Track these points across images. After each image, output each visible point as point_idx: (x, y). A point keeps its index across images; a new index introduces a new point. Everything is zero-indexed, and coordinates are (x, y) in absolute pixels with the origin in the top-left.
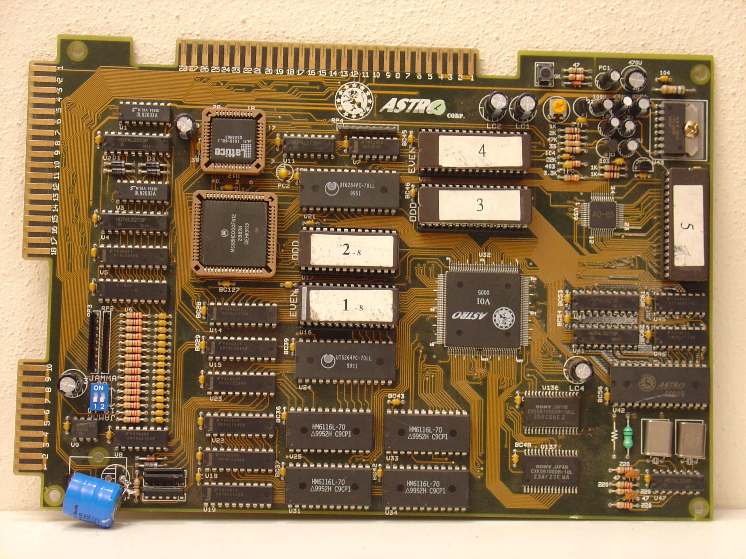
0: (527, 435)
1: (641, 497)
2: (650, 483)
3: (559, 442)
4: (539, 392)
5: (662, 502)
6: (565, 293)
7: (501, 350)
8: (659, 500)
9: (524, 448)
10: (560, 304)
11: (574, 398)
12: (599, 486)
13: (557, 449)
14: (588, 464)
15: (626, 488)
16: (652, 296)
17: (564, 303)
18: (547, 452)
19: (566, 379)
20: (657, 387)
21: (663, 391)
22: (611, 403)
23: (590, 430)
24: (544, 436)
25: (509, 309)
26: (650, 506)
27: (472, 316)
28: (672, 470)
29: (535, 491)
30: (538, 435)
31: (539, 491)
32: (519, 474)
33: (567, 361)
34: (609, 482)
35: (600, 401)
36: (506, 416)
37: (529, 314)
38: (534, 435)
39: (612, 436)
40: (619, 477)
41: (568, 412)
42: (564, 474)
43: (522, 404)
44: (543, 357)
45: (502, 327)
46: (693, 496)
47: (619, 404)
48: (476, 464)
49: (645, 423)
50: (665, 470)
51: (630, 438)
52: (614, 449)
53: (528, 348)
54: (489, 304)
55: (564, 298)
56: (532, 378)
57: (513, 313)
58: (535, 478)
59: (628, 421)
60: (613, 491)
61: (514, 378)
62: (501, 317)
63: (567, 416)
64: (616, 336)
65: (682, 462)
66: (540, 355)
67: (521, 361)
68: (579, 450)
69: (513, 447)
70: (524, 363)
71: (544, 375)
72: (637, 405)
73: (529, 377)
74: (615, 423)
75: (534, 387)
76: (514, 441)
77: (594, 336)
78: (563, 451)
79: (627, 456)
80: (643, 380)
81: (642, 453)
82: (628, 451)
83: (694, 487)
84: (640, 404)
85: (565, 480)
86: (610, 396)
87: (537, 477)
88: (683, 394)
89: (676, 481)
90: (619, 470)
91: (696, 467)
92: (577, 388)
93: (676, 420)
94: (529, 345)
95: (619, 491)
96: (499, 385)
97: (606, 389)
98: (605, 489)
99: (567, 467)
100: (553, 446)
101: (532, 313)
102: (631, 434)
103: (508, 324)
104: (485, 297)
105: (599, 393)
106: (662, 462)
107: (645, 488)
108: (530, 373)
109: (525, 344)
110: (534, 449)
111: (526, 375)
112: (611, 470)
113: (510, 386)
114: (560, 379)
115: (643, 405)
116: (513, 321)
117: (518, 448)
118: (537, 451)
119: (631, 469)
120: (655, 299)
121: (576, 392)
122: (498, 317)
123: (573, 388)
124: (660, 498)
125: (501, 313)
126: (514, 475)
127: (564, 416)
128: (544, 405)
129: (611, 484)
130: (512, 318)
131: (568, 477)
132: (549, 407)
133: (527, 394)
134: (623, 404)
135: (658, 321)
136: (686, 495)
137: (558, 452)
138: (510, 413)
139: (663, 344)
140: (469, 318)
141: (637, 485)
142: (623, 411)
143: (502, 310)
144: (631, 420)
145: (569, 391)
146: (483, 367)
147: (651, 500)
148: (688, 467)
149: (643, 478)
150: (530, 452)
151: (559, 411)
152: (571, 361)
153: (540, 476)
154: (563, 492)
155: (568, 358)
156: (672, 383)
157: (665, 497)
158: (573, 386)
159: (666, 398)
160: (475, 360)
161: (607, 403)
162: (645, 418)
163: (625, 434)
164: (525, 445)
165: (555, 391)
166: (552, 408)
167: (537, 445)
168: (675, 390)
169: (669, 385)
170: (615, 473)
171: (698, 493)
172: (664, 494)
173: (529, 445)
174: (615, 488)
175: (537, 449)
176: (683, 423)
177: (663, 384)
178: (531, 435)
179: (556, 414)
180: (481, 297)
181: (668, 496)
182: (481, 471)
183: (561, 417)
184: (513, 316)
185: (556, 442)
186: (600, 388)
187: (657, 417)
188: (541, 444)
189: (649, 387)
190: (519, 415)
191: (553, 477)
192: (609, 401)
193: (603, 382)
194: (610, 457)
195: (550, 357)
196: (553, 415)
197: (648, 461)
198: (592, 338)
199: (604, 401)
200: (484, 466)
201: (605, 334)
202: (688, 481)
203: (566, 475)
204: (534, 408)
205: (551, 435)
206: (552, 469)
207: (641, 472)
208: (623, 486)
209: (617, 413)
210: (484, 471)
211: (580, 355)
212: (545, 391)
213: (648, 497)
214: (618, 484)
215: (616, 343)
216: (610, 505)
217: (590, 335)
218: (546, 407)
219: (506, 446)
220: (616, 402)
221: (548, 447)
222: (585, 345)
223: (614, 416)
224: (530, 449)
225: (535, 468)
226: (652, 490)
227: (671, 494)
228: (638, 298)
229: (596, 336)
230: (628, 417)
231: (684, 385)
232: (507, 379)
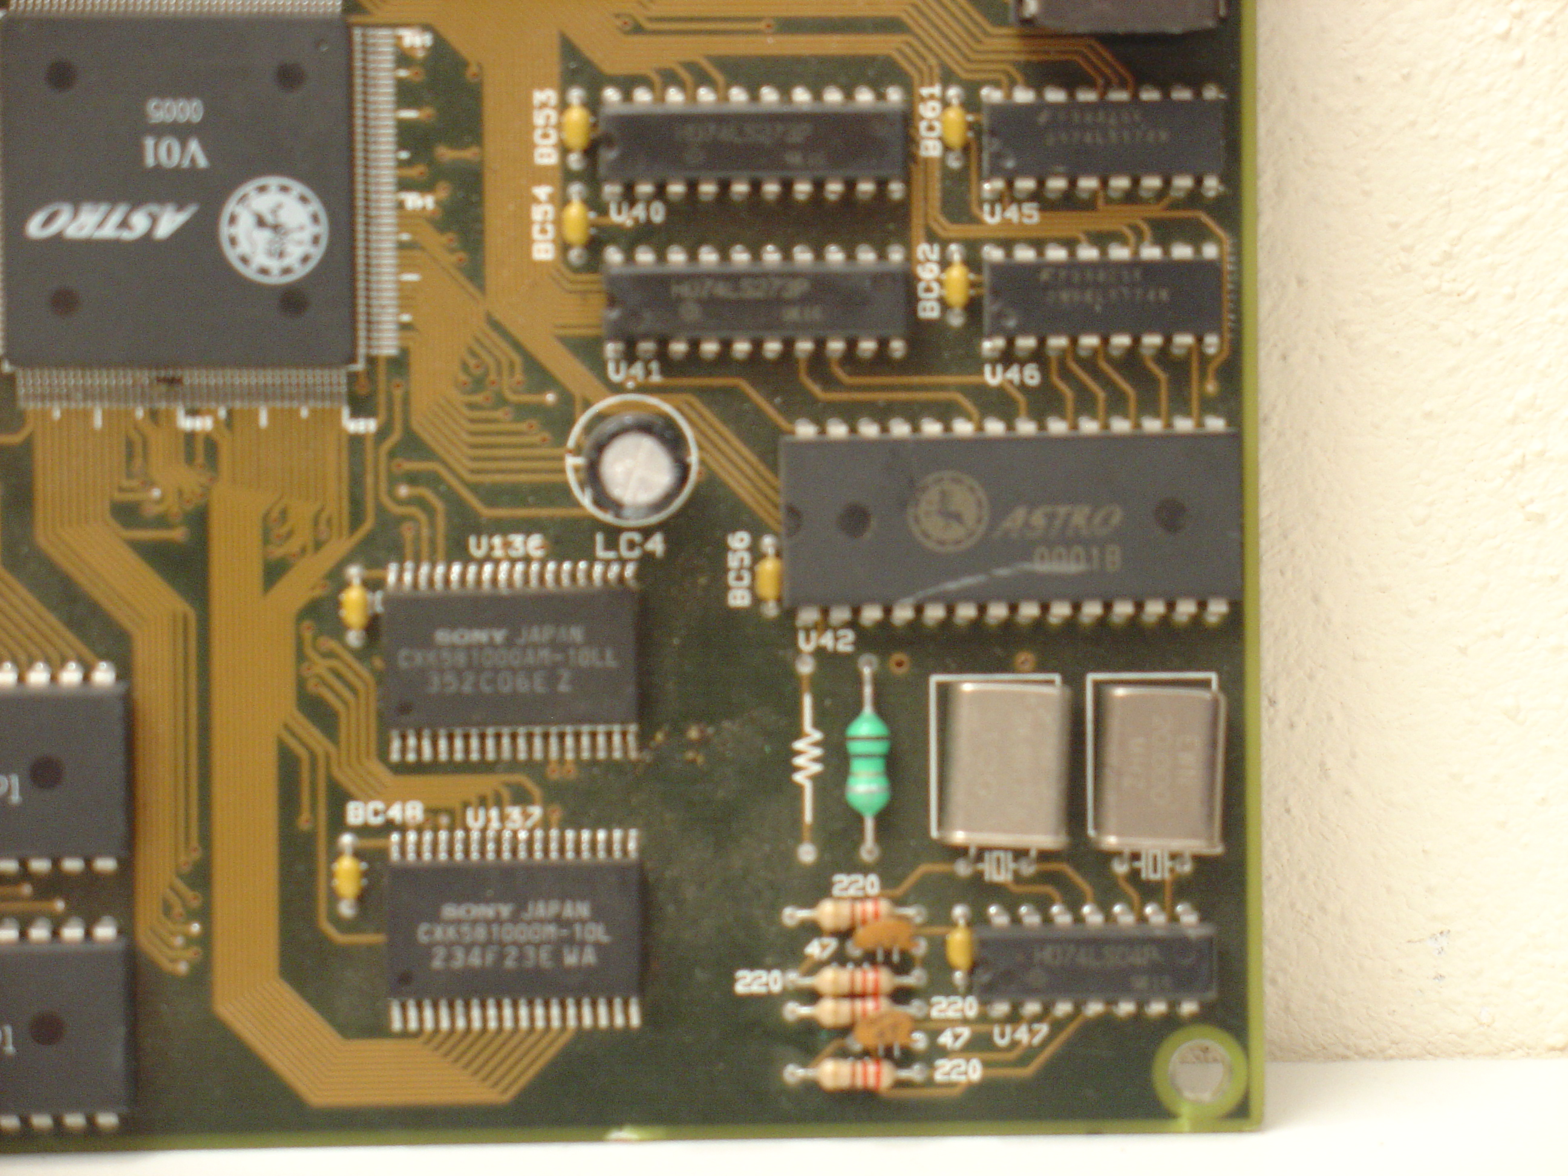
0: (402, 769)
1: (934, 1034)
2: (972, 970)
3: (554, 794)
4: (456, 569)
5: (1031, 1053)
6: (563, 106)
7: (268, 377)
8: (1014, 1044)
9: (390, 826)
10: (546, 155)
11: (617, 591)
12: (740, 988)
13: (545, 824)
14: (690, 892)
15: (863, 996)
16: (971, 103)
17: (564, 150)
18: (498, 841)
19: (577, 504)
20: (992, 526)
21: (1024, 549)
22: (789, 614)
23: (693, 733)
24: (484, 767)
25: (298, 188)
26: (973, 1071)
27: (124, 224)
28: (1074, 906)
29: (445, 1024)
30: (452, 768)
31: (461, 1023)
32: (370, 948)
33: (582, 420)
34: (783, 966)
35: (739, 598)
36: (301, 684)
37: (401, 205)
38: (433, 768)
39: (799, 761)
40: (832, 944)
41: (587, 658)
42: (570, 941)
43: (373, 627)
44: (472, 406)
45: (264, 271)
46: (1171, 1023)
47: (825, 612)
48: (167, 909)
49: (945, 691)
50: (1043, 905)
51: (877, 766)
52: (808, 816)
53: (400, 364)
54: (202, 162)
55: (559, 127)
56: (419, 502)
57: (316, 206)
58: (437, 964)
59: (868, 691)
60: (805, 1011)
61: (337, 505)
62: (261, 222)
63: (582, 677)
64: (804, 301)
65: (1120, 868)
66: (459, 398)
67: (365, 426)
68: (645, 827)
69: (338, 824)
70: (382, 434)
71: (474, 488)
72: (903, 614)
73: (410, 501)
74: (807, 701)
75: (432, 541)
76: (339, 798)
77: (700, 301)
78: (570, 835)
79: (869, 849)
80: (929, 500)
81: (934, 833)
82: (869, 825)
83: (1167, 980)
84: (919, 610)
85: (579, 969)
86: (782, 578)
87: (449, 957)
88: (1114, 557)
89: (1085, 959)
90: (828, 912)
91: (1183, 889)
92: (632, 545)
93: (1091, 678)
94: (405, 352)
95: (828, 1012)
96: (266, 540)
97: (768, 543)
98: (769, 1002)
99: (583, 910)
100: (526, 816)
101: (413, 201)
102: (880, 748)
103: (294, 253)
104: (181, 132)
105: (733, 562)
106: (1028, 869)
107: (949, 990)
108: (413, 479)
109: (387, 345)
110: (436, 830)
111: (392, 494)
112: (793, 915)
113: (318, 545)
114: (551, 503)
115: (935, 613)
116: (316, 240)
117: (363, 831)
118: (451, 843)
119: (884, 906)
120: (985, 120)
121: (623, 562)
122: (245, 225)
123: (611, 544)
124: (1022, 1034)
125: (262, 203)
126: (346, 953)
127: (566, 675)
128: (470, 627)
129: (795, 978)
130: (311, 230)
131: (590, 957)
132: (499, 636)
133: (400, 578)
134: (840, 614)
135: (1006, 223)
136: (1138, 1017)
137: (546, 841)
138: (321, 666)
139: (1024, 331)
140: (109, 231)
141: (915, 978)
142: (845, 642)
143: (262, 189)
144: (879, 683)
145: (592, 560)
146: (190, 458)
147: (979, 1044)
148: (1149, 891)
149: (939, 947)
150: (419, 844)
151: (545, 654)
152: (601, 417)
153: (459, 953)
154: (572, 1022)
155: (587, 405)
156: (1062, 510)
157: (1043, 1029)
158: (613, 535)
159: (1031, 576)
160: (148, 428)
161: (771, 610)
162: (946, 670)
163: (855, 747)
164: (395, 813)
165: (527, 560)
166: (509, 643)
167: (451, 812)
168: (1078, 540)
169: (1051, 517)
170: (812, 930)
171: (1188, 1008)
172: (1038, 1019)
173: (414, 811)
174: (812, 996)
175: (451, 829)
176: (1120, 692)
177: (1020, 514)
178: (420, 768)
179: (529, 671)
180: (161, 131)
181: (1058, 1026)
182: (190, 941)
183: (552, 678)
184: (315, 219)
185: (536, 792)
186: (739, 541)
187: (1003, 665)
188: (466, 805)
189: (956, 531)
190: (362, 674)
191: (521, 957)
192: (779, 600)
193: (752, 513)
194: (789, 856)
195: (501, 401)
196: (513, 671)
197: (962, 869)
198: (691, 313)
199: (758, 601)
200: (205, 915)
201: (750, 292)
202: (1139, 958)
203: (582, 944)
204: (428, 643)
205: (514, 765)
206: (515, 919)
207: (930, 922)
208: (845, 987)
209: (820, 653)
210: (205, 941)
211: (642, 389)
212: (481, 563)
213: (966, 1032)
214: (829, 978)
215: (803, 328)
216: (794, 1073)
217: (680, 299)
218: (480, 636)
219: (304, 822)
220: (809, 602)
221: (503, 818)
222: (663, 343)
223: (806, 667)
224: (420, 830)
225: (435, 918)
226: (984, 1003)
227: (1070, 1018)
228: (907, 119)
229: (710, 304)
230: (867, 671)
231: (1117, 518)
232: (302, 512)
